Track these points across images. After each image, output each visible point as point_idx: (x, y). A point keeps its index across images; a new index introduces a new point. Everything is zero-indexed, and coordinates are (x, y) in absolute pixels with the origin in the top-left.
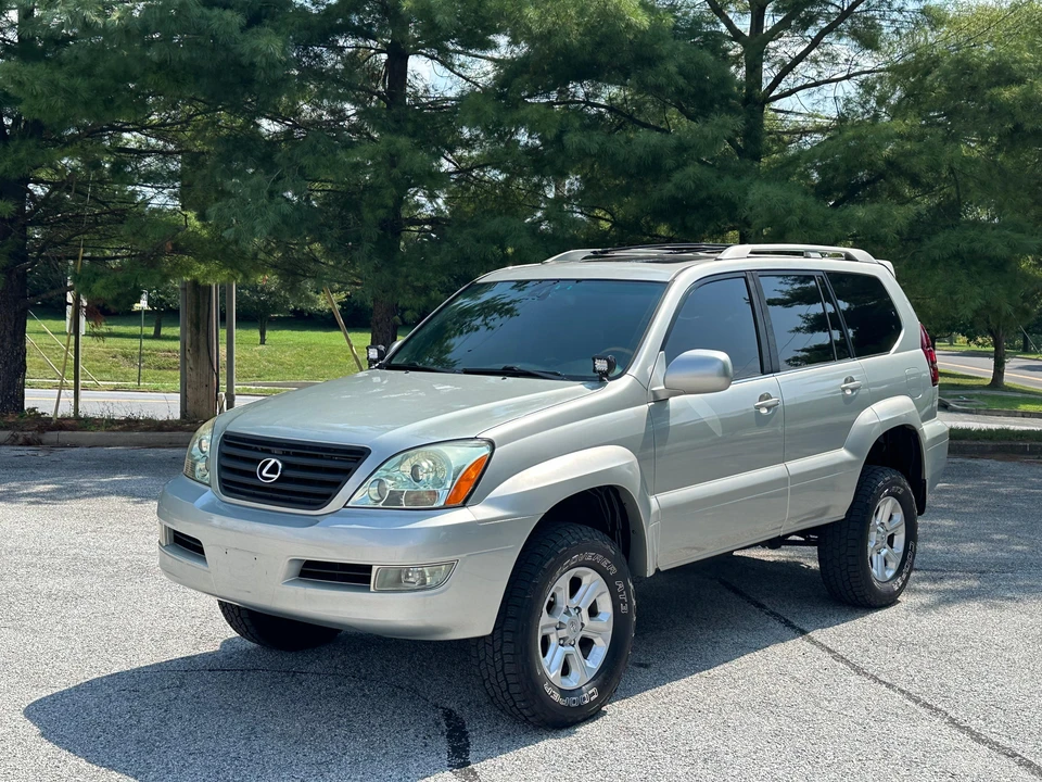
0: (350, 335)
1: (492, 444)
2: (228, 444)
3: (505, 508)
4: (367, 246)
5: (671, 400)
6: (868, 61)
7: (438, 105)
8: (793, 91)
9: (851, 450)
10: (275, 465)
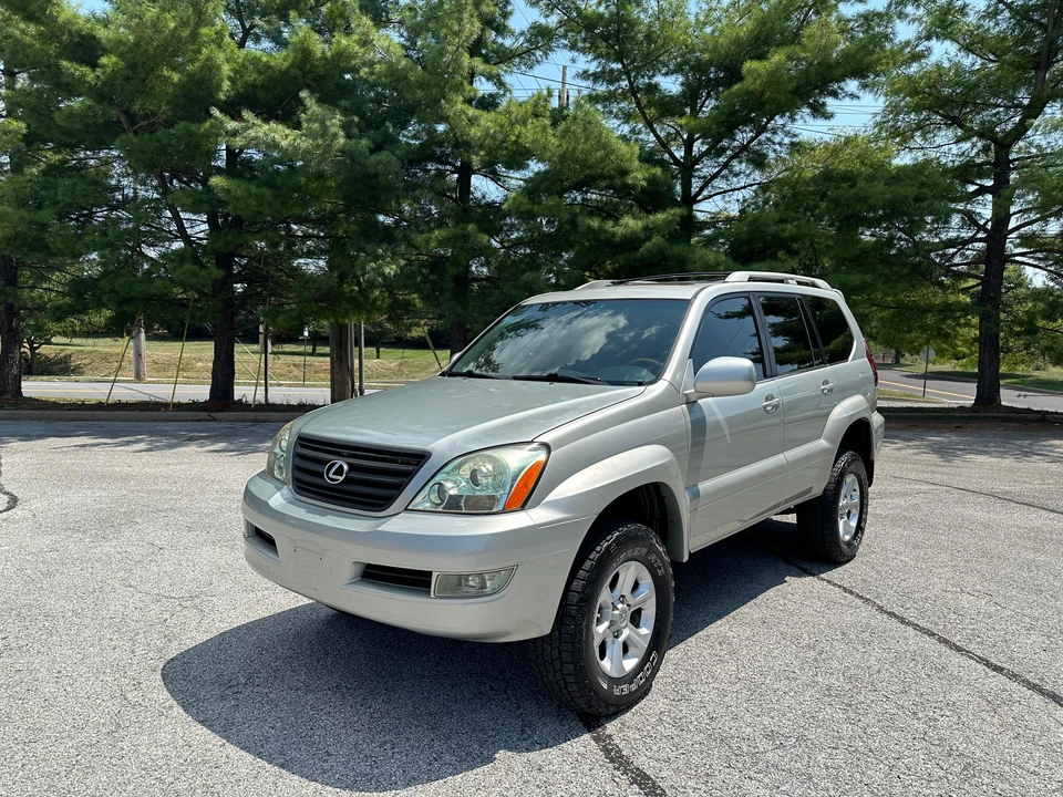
0: (437, 352)
1: (547, 447)
2: (302, 446)
3: (565, 511)
4: (448, 294)
5: (699, 401)
6: (757, 176)
7: (491, 205)
8: (710, 197)
9: (828, 439)
10: (341, 467)
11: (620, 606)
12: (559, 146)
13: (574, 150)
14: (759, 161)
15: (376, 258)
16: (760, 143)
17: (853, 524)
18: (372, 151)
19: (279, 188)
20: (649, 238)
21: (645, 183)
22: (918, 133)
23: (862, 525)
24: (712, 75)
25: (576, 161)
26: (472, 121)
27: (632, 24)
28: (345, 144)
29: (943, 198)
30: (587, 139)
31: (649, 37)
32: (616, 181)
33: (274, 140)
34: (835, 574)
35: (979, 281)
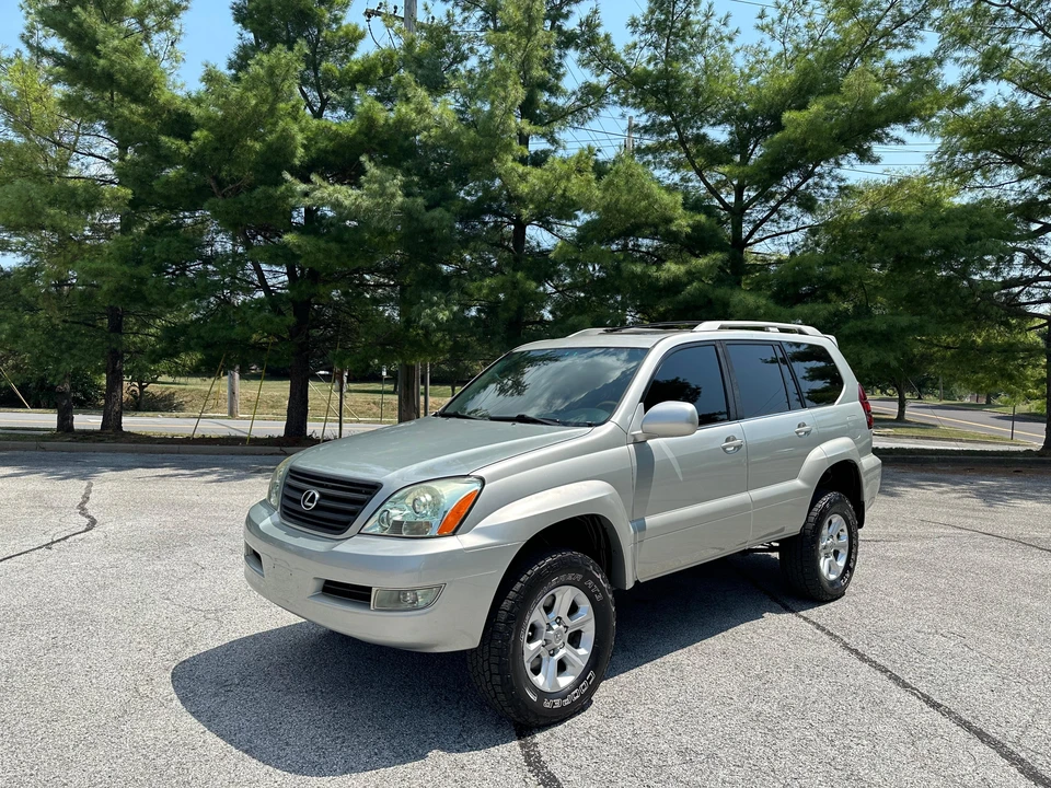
1: (483, 481)
2: (291, 477)
3: (491, 537)
5: (648, 441)
6: (808, 220)
7: (545, 253)
8: (762, 240)
9: (804, 480)
10: (314, 495)
11: (555, 627)
12: (604, 197)
13: (618, 200)
14: (808, 205)
15: (432, 305)
16: (808, 187)
17: (841, 563)
18: (428, 208)
19: (346, 242)
20: (690, 283)
21: (689, 230)
22: (978, 173)
23: (851, 565)
24: (759, 124)
25: (619, 211)
26: (523, 177)
27: (679, 80)
28: (403, 203)
29: (1001, 237)
30: (629, 191)
31: (697, 91)
32: (661, 228)
33: (337, 200)
34: (814, 613)
35: (1045, 321)
